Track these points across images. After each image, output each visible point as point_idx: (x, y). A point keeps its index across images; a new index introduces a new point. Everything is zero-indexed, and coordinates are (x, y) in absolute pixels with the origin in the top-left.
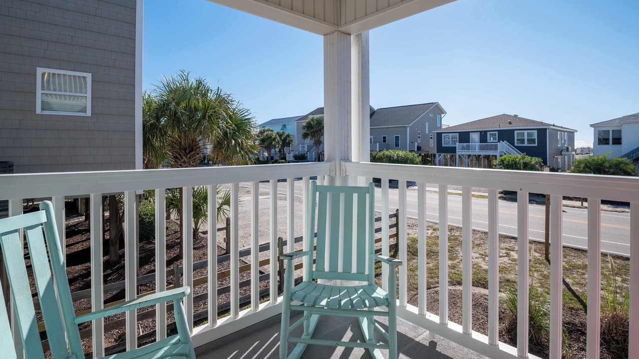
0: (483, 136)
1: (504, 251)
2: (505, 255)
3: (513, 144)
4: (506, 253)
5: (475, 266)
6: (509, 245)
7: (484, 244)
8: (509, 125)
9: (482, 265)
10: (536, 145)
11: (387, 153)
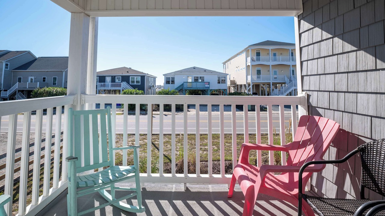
0: (113, 79)
1: (131, 143)
2: (131, 144)
3: (129, 84)
4: (132, 143)
5: (117, 155)
6: (133, 139)
7: (120, 141)
8: (127, 73)
9: (121, 153)
10: (140, 84)
11: (47, 89)
